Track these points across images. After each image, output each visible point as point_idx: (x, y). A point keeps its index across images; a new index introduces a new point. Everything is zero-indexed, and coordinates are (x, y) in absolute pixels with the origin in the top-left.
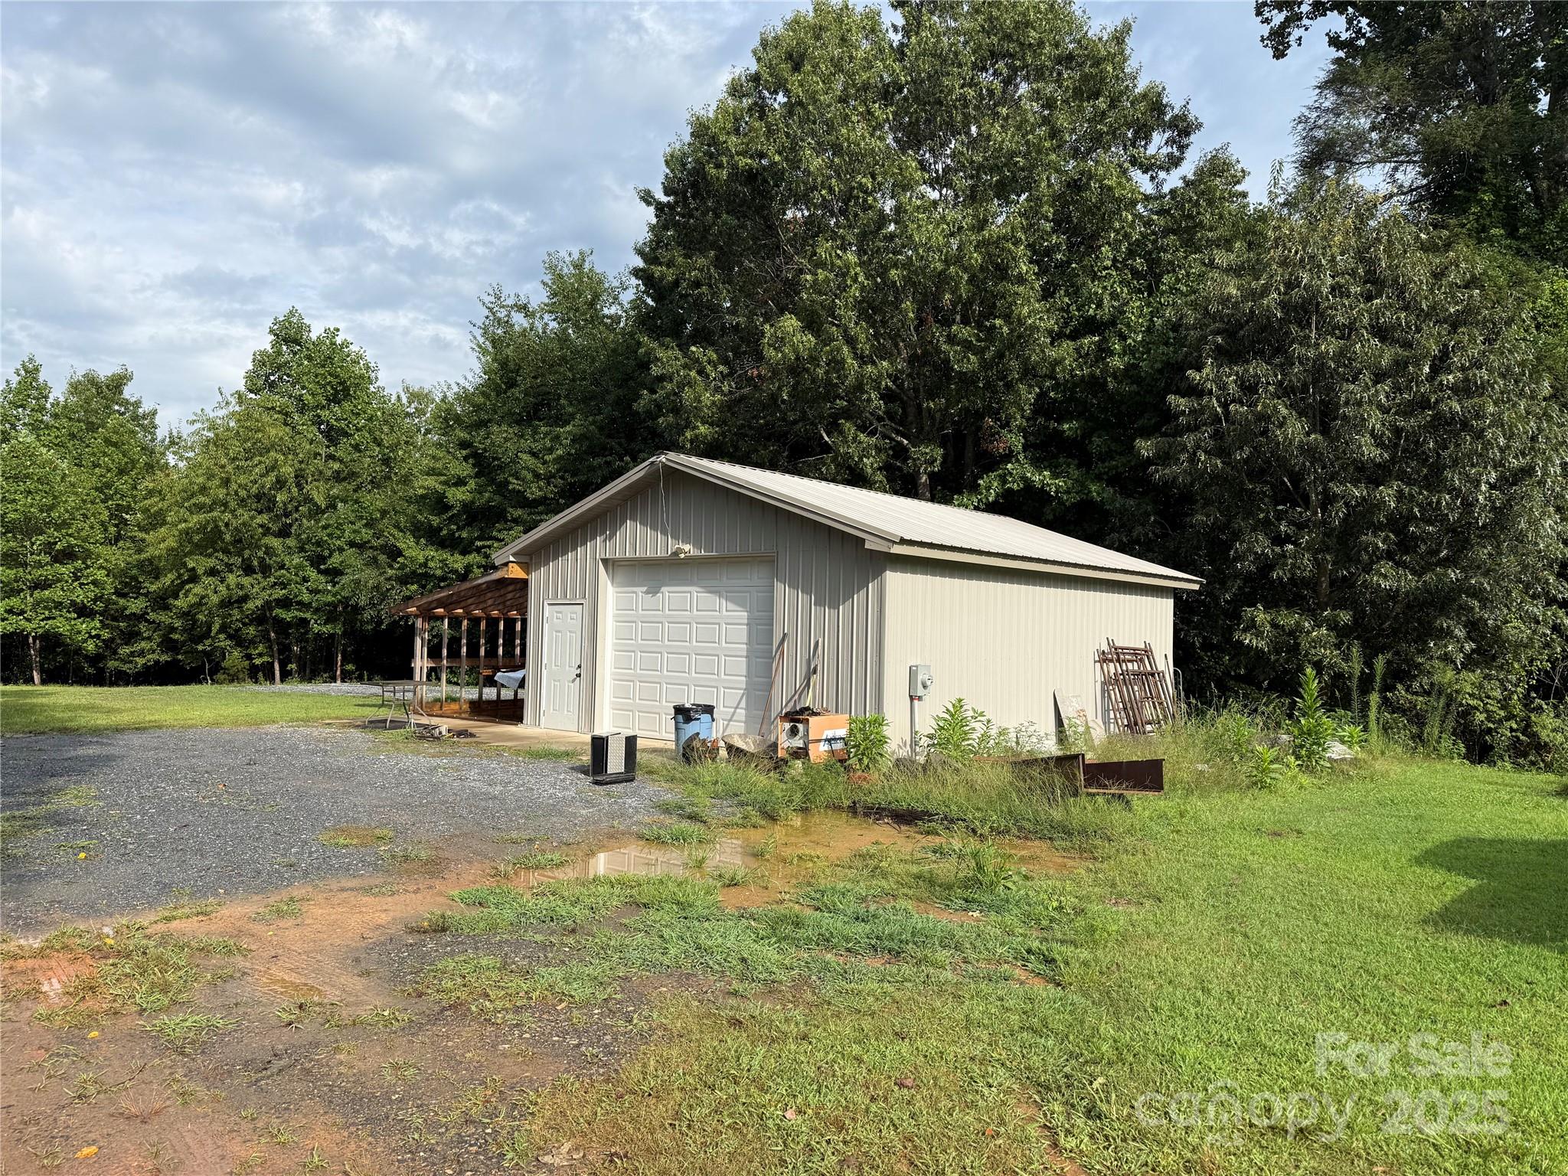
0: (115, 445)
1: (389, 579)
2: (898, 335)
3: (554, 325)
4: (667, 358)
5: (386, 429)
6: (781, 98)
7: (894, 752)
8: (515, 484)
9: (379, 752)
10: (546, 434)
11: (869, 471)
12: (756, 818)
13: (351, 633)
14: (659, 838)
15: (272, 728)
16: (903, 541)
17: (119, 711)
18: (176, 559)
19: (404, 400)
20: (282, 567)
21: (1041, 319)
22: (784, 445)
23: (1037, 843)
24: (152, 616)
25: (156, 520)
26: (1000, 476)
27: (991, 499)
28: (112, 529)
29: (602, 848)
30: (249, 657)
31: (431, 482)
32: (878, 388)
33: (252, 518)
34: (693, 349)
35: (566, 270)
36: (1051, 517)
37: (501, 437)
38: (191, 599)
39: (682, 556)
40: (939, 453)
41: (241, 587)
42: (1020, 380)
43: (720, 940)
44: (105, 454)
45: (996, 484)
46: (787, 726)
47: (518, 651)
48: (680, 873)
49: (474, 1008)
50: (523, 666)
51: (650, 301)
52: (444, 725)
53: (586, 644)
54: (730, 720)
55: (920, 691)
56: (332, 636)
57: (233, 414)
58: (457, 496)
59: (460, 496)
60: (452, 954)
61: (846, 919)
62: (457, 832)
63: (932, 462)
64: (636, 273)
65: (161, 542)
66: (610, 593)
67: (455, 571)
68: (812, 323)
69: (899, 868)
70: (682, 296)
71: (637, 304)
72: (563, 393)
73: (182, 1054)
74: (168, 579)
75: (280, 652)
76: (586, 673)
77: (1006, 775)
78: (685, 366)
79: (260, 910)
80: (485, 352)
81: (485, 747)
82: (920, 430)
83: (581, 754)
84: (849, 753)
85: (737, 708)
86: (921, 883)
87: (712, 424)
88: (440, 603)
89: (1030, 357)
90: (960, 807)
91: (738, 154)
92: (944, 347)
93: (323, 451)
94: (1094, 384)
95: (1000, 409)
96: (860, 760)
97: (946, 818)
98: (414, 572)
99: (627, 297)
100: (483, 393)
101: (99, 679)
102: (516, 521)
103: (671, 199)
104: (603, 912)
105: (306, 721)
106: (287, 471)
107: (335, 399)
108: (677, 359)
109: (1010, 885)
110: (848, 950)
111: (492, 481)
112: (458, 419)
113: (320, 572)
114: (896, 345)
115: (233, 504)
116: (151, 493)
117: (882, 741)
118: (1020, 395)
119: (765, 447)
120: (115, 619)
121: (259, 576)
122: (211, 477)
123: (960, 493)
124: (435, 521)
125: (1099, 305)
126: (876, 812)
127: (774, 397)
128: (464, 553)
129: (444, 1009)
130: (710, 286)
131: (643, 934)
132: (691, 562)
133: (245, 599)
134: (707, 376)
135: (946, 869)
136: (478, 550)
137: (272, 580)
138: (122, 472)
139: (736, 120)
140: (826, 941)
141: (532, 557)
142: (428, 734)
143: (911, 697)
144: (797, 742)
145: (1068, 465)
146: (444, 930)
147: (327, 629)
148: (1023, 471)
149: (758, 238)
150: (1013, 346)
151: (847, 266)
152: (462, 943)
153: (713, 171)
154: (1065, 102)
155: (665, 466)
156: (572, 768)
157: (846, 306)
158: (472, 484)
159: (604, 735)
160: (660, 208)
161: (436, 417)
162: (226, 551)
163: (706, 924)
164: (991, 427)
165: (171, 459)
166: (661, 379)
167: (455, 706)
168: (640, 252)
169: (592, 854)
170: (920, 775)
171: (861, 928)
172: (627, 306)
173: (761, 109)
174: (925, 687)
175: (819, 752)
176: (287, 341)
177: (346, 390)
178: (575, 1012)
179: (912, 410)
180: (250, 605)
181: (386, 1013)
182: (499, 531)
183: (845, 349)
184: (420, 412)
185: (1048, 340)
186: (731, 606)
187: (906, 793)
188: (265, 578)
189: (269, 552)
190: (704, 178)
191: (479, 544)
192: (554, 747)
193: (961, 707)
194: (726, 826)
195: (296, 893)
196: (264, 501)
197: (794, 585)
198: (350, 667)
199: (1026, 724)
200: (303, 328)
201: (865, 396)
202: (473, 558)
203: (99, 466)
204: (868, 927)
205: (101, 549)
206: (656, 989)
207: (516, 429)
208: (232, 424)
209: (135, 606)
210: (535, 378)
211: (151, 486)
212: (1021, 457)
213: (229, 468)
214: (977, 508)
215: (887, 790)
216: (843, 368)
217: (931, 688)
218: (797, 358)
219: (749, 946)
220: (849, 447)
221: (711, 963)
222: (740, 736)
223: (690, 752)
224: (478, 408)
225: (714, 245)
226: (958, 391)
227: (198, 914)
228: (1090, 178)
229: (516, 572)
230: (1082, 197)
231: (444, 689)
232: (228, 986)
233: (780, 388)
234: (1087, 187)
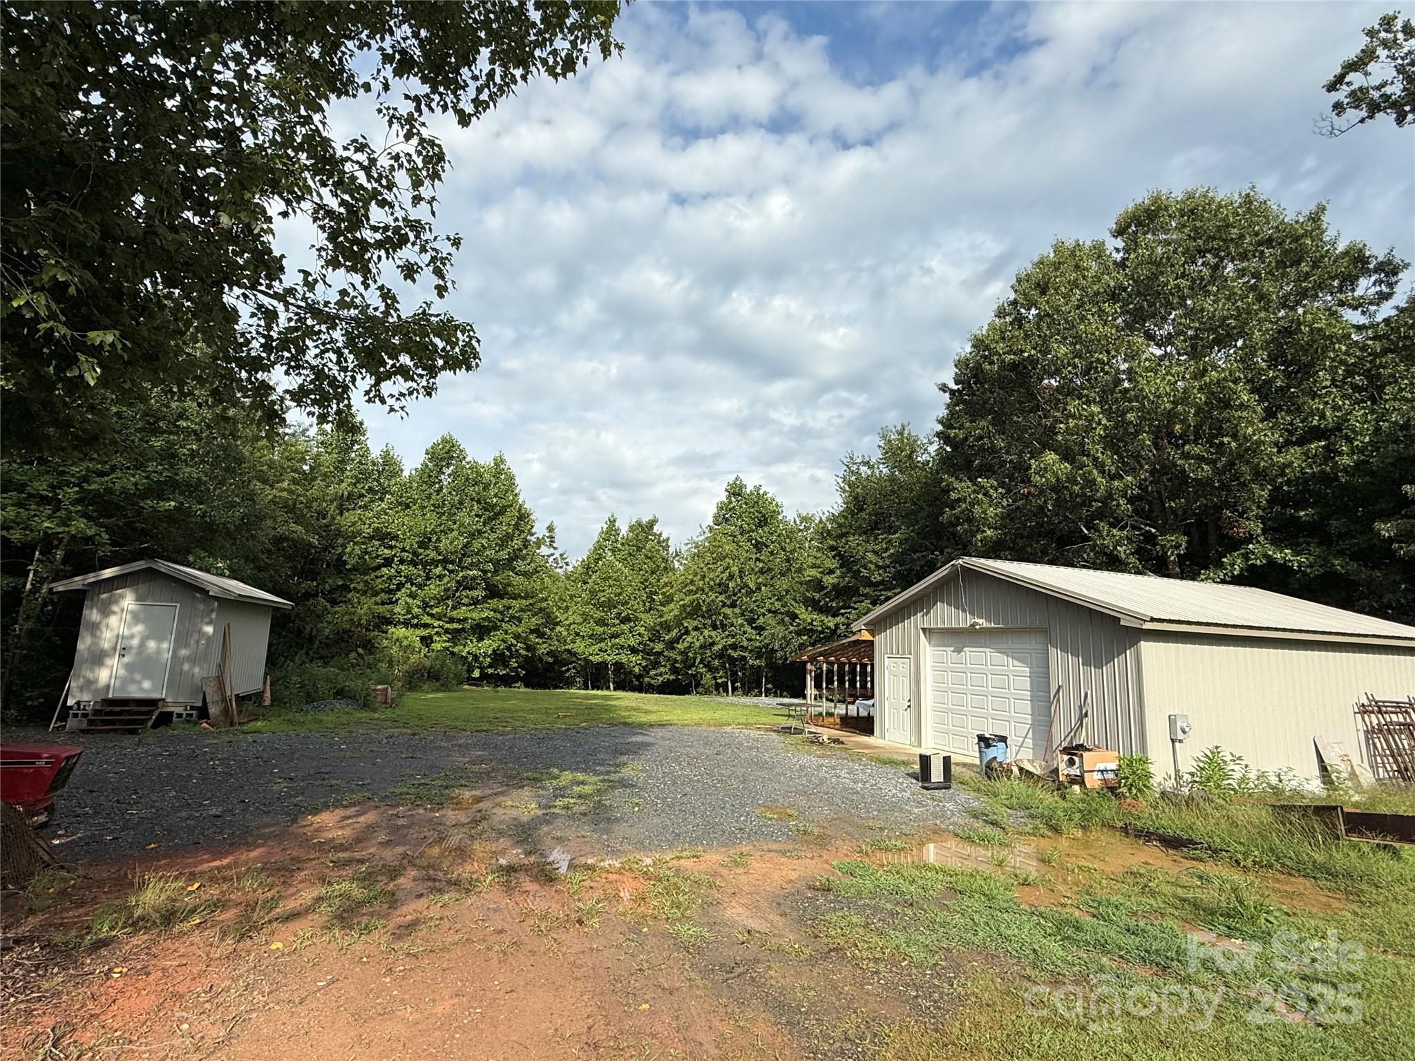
0: (650, 558)
1: (791, 632)
2: (1139, 456)
3: (885, 471)
4: (962, 487)
5: (788, 540)
6: (1033, 311)
7: (1160, 784)
8: (864, 572)
9: (788, 751)
10: (883, 539)
11: (1123, 556)
12: (1044, 830)
13: (771, 665)
14: (969, 838)
15: (728, 729)
16: (1153, 620)
17: (651, 712)
18: (678, 621)
19: (798, 522)
20: (732, 625)
21: (1265, 435)
22: (1052, 539)
23: (1301, 880)
24: (666, 653)
25: (669, 600)
26: (1242, 554)
27: (1235, 573)
28: (648, 604)
29: (930, 840)
30: (715, 678)
31: (814, 572)
32: (1124, 496)
33: (717, 597)
34: (979, 480)
35: (893, 437)
36: (1296, 586)
37: (855, 542)
38: (686, 644)
39: (978, 627)
40: (1183, 540)
41: (710, 637)
42: (1252, 481)
43: (1016, 932)
44: (645, 563)
45: (1239, 561)
46: (1066, 757)
47: (869, 685)
48: (987, 869)
49: (848, 954)
50: (872, 697)
51: (948, 449)
52: (826, 734)
53: (913, 686)
54: (1020, 747)
55: (1180, 736)
56: (759, 667)
57: (707, 538)
58: (829, 580)
59: (831, 581)
60: (835, 909)
61: (1118, 929)
62: (835, 817)
63: (1177, 547)
64: (938, 435)
65: (671, 612)
66: (929, 652)
67: (829, 628)
68: (1067, 456)
69: (1167, 889)
70: (969, 446)
71: (940, 451)
72: (893, 512)
73: (688, 952)
74: (674, 633)
75: (731, 676)
76: (915, 704)
77: (1265, 816)
78: (975, 492)
79: (726, 859)
80: (844, 491)
81: (850, 752)
82: (1165, 522)
83: (913, 763)
84: (1120, 782)
85: (1025, 737)
86: (1186, 906)
87: (996, 529)
88: (821, 654)
89: (1259, 464)
90: (1223, 839)
91: (1004, 353)
92: (1179, 462)
93: (754, 557)
94: (1327, 479)
95: (1236, 502)
96: (1130, 790)
97: (1210, 848)
98: (805, 628)
99: (932, 449)
100: (844, 516)
101: (640, 689)
102: (866, 596)
103: (960, 386)
104: (931, 892)
105: (747, 725)
106: (735, 569)
107: (760, 525)
108: (968, 487)
109: (1271, 919)
110: (1121, 957)
111: (850, 570)
112: (829, 532)
113: (752, 628)
114: (1139, 462)
115: (707, 590)
116: (666, 584)
117: (1148, 776)
118: (1253, 493)
119: (1038, 542)
120: (648, 654)
121: (720, 631)
122: (696, 574)
123: (1207, 568)
124: (817, 596)
125: (1323, 416)
126: (1146, 835)
127: (1042, 508)
128: (834, 616)
129: (830, 950)
130: (990, 438)
131: (959, 915)
132: (984, 631)
133: (713, 644)
134: (991, 496)
135: (1208, 896)
136: (843, 614)
137: (727, 633)
138: (653, 573)
139: (1002, 332)
140: (1102, 946)
141: (877, 626)
142: (815, 741)
143: (1172, 740)
144: (1075, 771)
145: (1309, 544)
146: (829, 890)
147: (757, 663)
148: (1263, 550)
149: (1023, 402)
150: (1242, 456)
151: (1092, 415)
152: (840, 902)
153: (988, 367)
154: (1270, 273)
155: (962, 566)
156: (907, 774)
157: (1093, 442)
158: (838, 572)
159: (928, 754)
160: (952, 392)
161: (817, 532)
162: (703, 617)
163: (1005, 916)
164: (1230, 517)
165: (677, 565)
166: (959, 500)
167: (831, 720)
168: (940, 422)
169: (922, 844)
170: (1184, 808)
171: (1133, 941)
172: (933, 454)
173: (1019, 321)
174: (1184, 732)
175: (1093, 781)
176: (734, 494)
177: (766, 519)
178: (914, 971)
179: (1157, 508)
180: (716, 648)
181: (796, 946)
182: (855, 603)
183: (1095, 471)
184: (807, 528)
185: (1275, 450)
186: (1016, 663)
187: (1171, 822)
188: (723, 631)
189: (726, 616)
190: (982, 371)
191: (843, 611)
192: (895, 757)
193: (1219, 753)
194: (1020, 833)
195: (745, 850)
196: (723, 588)
197: (1064, 650)
198: (769, 686)
199: (1285, 769)
200: (742, 486)
201: (1115, 503)
202: (840, 619)
203: (641, 570)
204: (1138, 940)
205: (642, 616)
206: (969, 962)
207: (864, 537)
208: (707, 544)
209: (658, 647)
210: (875, 504)
211: (666, 580)
212: (1261, 539)
213: (705, 569)
214: (1223, 582)
215: (1154, 818)
216: (1095, 485)
217: (1190, 733)
218: (1058, 480)
219: (1038, 940)
220: (1104, 539)
221: (1009, 949)
222: (1029, 760)
223: (990, 770)
224: (840, 526)
225: (990, 411)
226: (1196, 493)
227: (694, 856)
228: (1299, 324)
229: (866, 636)
230: (1294, 339)
231: (825, 706)
232: (710, 910)
233: (1045, 502)
234: (1299, 331)
